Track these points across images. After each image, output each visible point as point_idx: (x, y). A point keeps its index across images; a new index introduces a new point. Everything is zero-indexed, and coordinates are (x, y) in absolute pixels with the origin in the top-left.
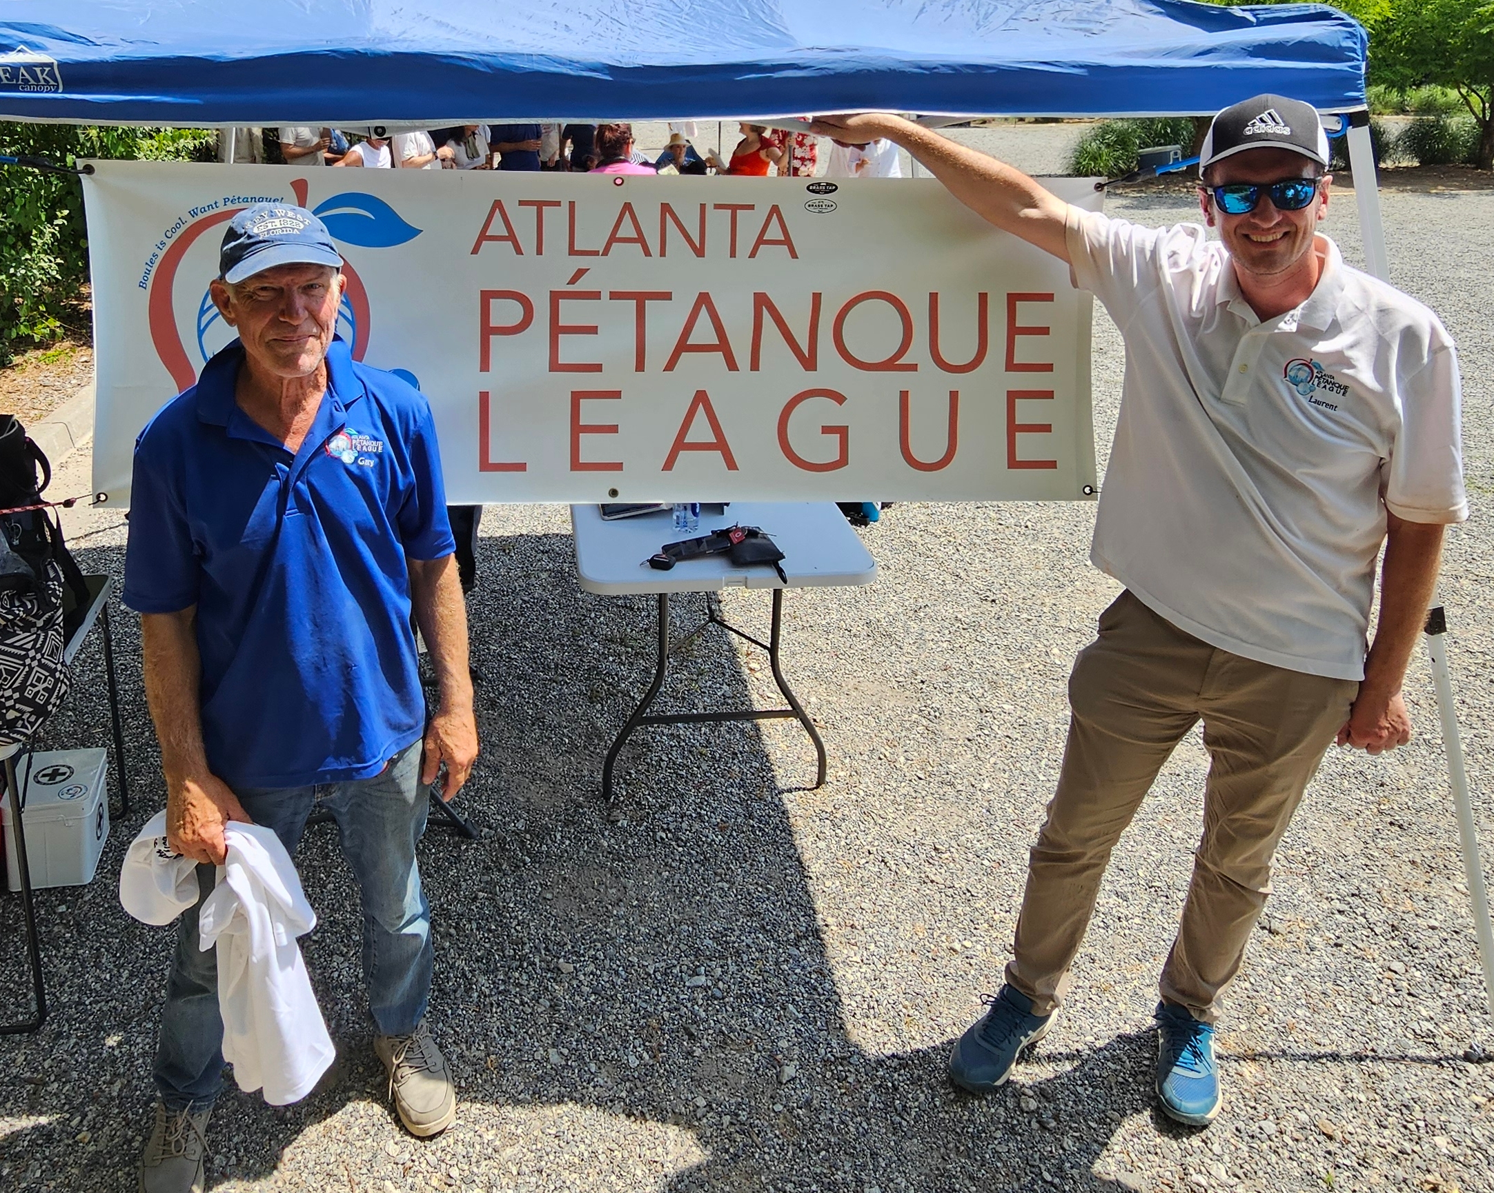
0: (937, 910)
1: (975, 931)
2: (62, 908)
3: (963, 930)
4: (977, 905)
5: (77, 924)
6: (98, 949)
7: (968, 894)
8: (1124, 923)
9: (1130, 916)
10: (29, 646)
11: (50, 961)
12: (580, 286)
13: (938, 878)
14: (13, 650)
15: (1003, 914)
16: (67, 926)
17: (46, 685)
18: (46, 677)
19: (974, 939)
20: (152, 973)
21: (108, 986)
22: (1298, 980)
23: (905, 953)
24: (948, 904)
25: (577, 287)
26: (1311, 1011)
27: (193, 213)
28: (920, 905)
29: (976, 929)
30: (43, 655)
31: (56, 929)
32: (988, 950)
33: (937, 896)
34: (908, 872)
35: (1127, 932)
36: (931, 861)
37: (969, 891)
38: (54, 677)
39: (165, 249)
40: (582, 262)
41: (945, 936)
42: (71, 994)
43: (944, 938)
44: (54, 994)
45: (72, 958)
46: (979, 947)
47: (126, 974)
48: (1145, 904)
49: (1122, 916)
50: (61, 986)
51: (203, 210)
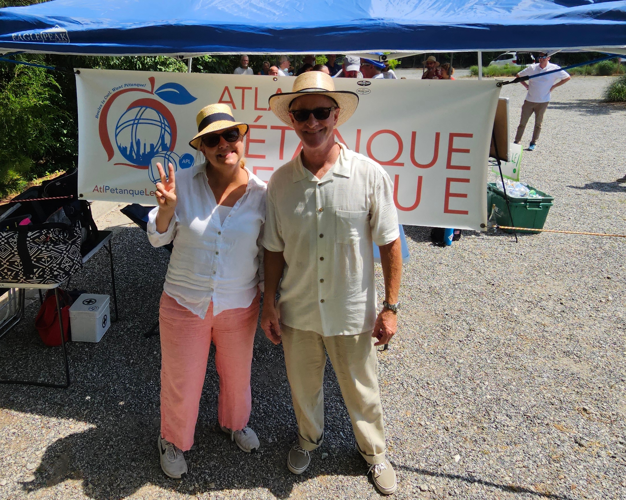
0: (419, 407)
1: (433, 419)
2: (87, 349)
3: (428, 418)
4: (438, 409)
5: (90, 356)
6: (94, 365)
7: (435, 403)
8: (506, 428)
9: (510, 425)
10: (64, 249)
11: (78, 366)
12: (258, 123)
13: (424, 395)
14: (57, 250)
15: (448, 414)
16: (87, 356)
17: (69, 264)
18: (70, 262)
19: (432, 422)
20: (109, 376)
21: (94, 378)
22: (586, 469)
23: (399, 422)
24: (425, 406)
25: (257, 123)
26: (588, 482)
27: (114, 90)
28: (412, 404)
29: (434, 418)
30: (69, 253)
31: (83, 356)
32: (437, 427)
33: (421, 402)
34: (412, 390)
35: (506, 432)
36: (424, 387)
37: (436, 402)
38: (73, 262)
39: (105, 103)
40: (260, 113)
41: (419, 418)
42: (81, 378)
43: (418, 419)
44: (76, 378)
45: (85, 367)
46: (433, 425)
47: (101, 375)
48: (519, 422)
49: (505, 424)
50: (79, 375)
51: (117, 89)
